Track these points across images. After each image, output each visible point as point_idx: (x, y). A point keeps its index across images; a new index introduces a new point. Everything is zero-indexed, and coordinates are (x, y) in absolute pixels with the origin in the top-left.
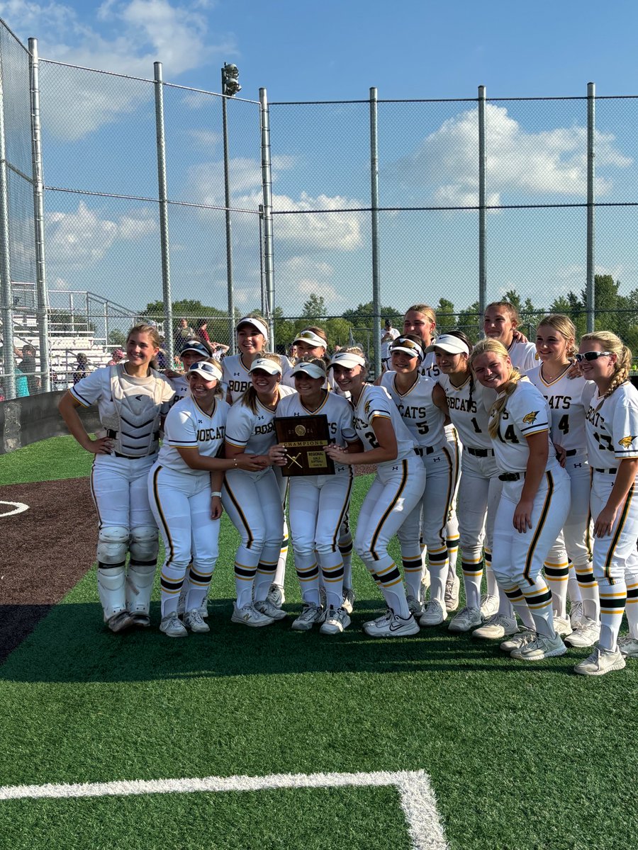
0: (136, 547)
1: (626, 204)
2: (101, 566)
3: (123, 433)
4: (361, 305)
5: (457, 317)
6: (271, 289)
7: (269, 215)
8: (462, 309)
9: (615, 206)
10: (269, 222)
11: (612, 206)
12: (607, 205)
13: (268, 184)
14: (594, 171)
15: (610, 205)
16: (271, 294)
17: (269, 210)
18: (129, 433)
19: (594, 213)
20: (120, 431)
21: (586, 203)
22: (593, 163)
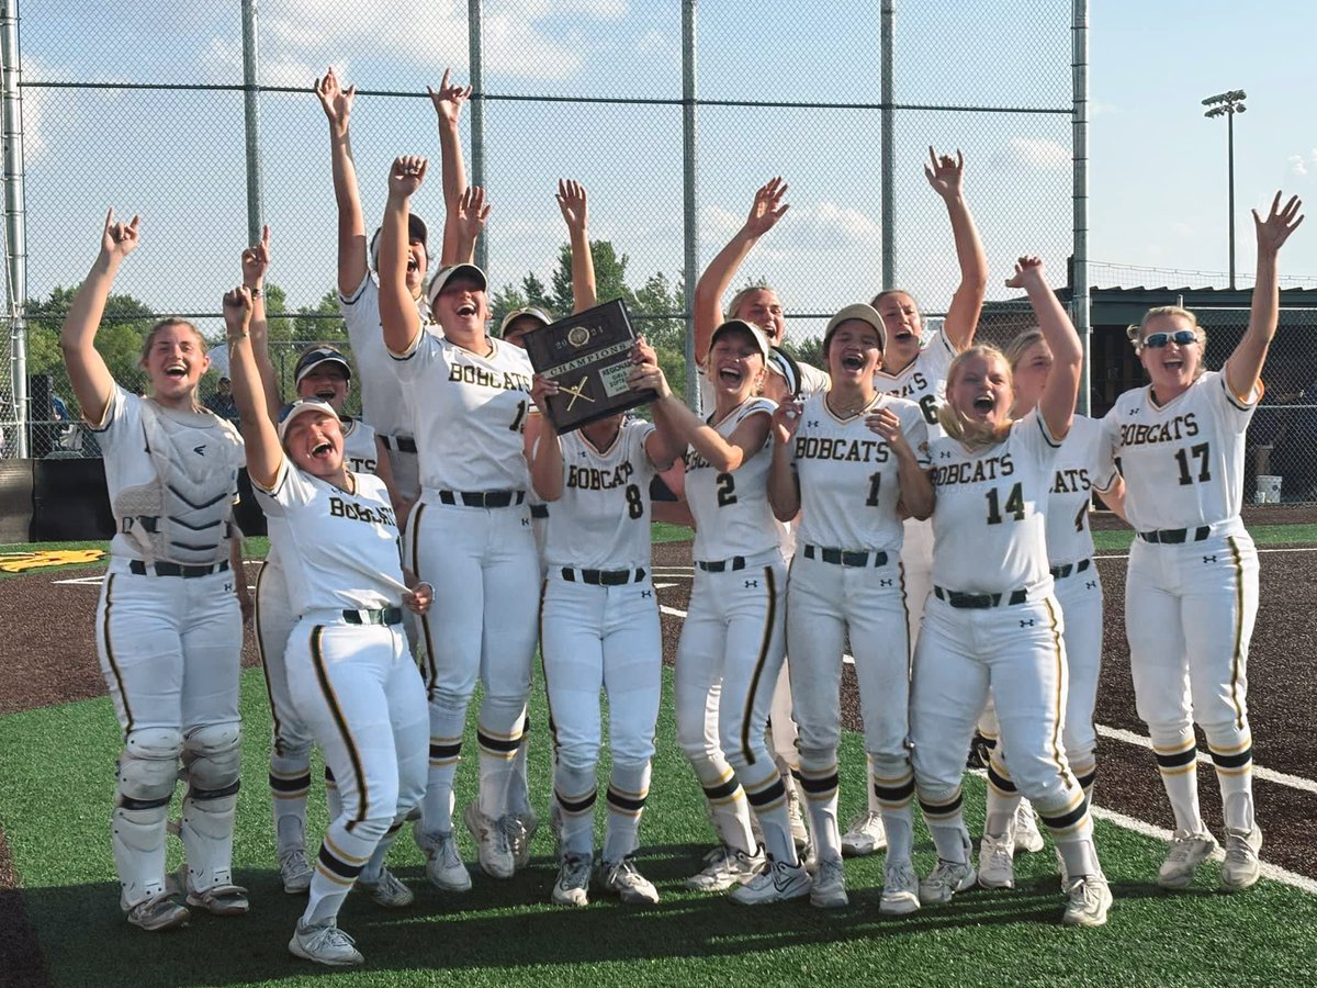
0: (202, 765)
1: (757, 104)
2: (128, 803)
3: (172, 518)
4: (58, 290)
5: (292, 320)
6: (20, 250)
7: (14, 88)
8: (304, 304)
9: (736, 107)
10: (15, 104)
11: (730, 107)
12: (720, 103)
13: (11, 21)
14: (694, 34)
15: (727, 103)
16: (20, 263)
17: (14, 78)
18: (181, 518)
19: (696, 119)
20: (165, 516)
21: (681, 98)
22: (694, 18)
